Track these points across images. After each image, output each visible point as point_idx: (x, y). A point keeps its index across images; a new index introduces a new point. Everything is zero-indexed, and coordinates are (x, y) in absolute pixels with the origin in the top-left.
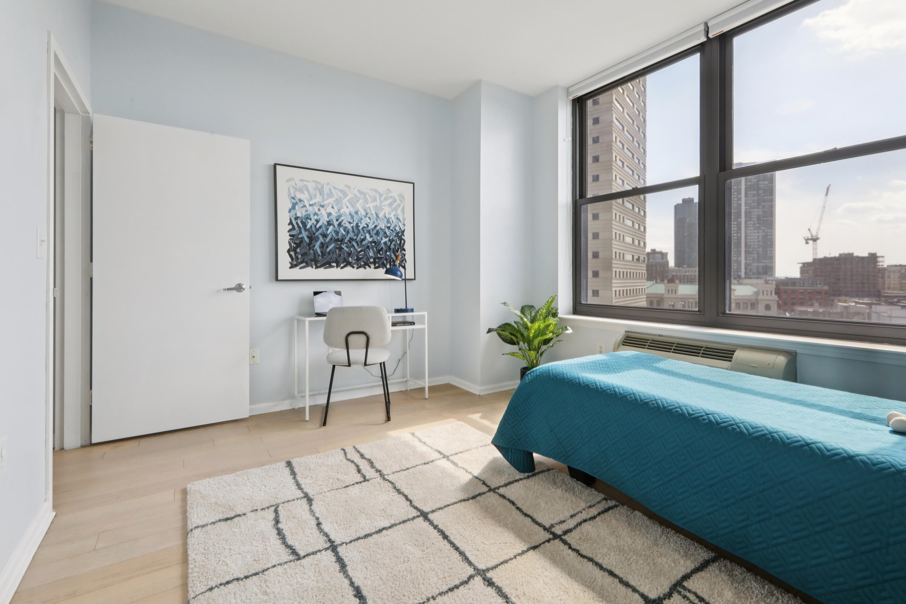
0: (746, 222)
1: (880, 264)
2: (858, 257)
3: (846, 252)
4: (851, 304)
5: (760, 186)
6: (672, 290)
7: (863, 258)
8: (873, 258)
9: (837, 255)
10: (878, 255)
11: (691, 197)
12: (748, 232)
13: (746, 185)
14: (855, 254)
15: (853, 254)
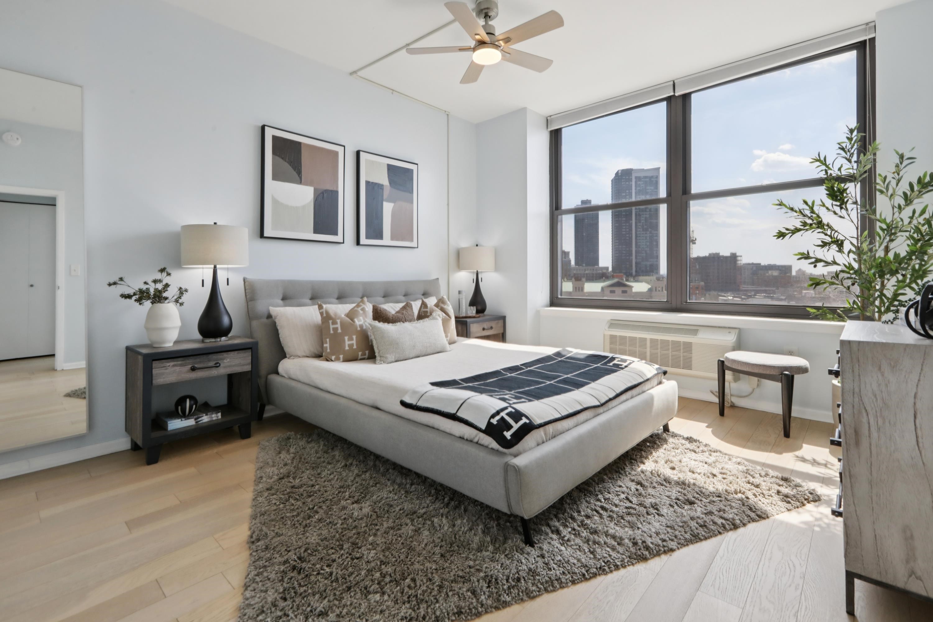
0: (636, 223)
1: (739, 262)
2: (723, 257)
3: (714, 252)
4: (729, 298)
5: (648, 191)
6: (579, 288)
7: (726, 258)
8: (734, 257)
9: (707, 255)
10: (737, 255)
11: (589, 199)
12: (638, 233)
13: (636, 189)
14: (721, 254)
15: (719, 254)
